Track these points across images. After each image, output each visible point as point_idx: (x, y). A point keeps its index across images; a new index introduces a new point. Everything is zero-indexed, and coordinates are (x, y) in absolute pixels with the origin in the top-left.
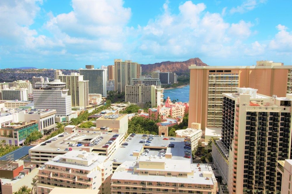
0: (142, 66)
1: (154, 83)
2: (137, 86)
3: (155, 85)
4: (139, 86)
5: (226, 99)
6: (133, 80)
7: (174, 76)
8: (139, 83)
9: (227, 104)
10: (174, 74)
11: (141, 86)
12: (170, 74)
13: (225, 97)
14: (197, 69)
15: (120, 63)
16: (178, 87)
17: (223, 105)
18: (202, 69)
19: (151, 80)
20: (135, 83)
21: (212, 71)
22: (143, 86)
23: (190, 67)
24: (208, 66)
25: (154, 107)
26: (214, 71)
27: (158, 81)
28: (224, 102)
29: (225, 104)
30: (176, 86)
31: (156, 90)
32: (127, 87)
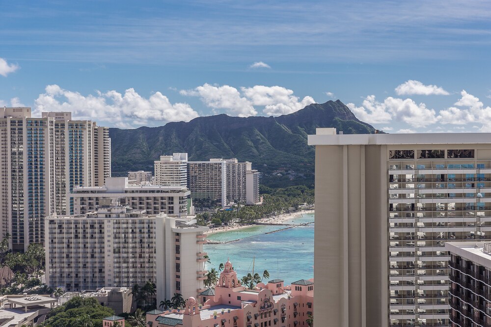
0: (114, 133)
1: (167, 204)
2: (96, 220)
3: (171, 211)
4: (102, 217)
5: (464, 265)
6: (79, 192)
7: (244, 176)
8: (103, 207)
9: (468, 284)
10: (245, 167)
11: (114, 219)
12: (228, 167)
13: (458, 259)
14: (342, 146)
15: (20, 122)
16: (264, 220)
17: (451, 290)
18: (361, 146)
19: (156, 195)
20: (86, 206)
21: (403, 155)
22: (123, 218)
23: (311, 140)
24: (378, 132)
25: (166, 305)
26: (409, 154)
27: (181, 198)
28: (456, 277)
29: (458, 287)
30: (256, 218)
31: (178, 234)
32: (52, 222)
